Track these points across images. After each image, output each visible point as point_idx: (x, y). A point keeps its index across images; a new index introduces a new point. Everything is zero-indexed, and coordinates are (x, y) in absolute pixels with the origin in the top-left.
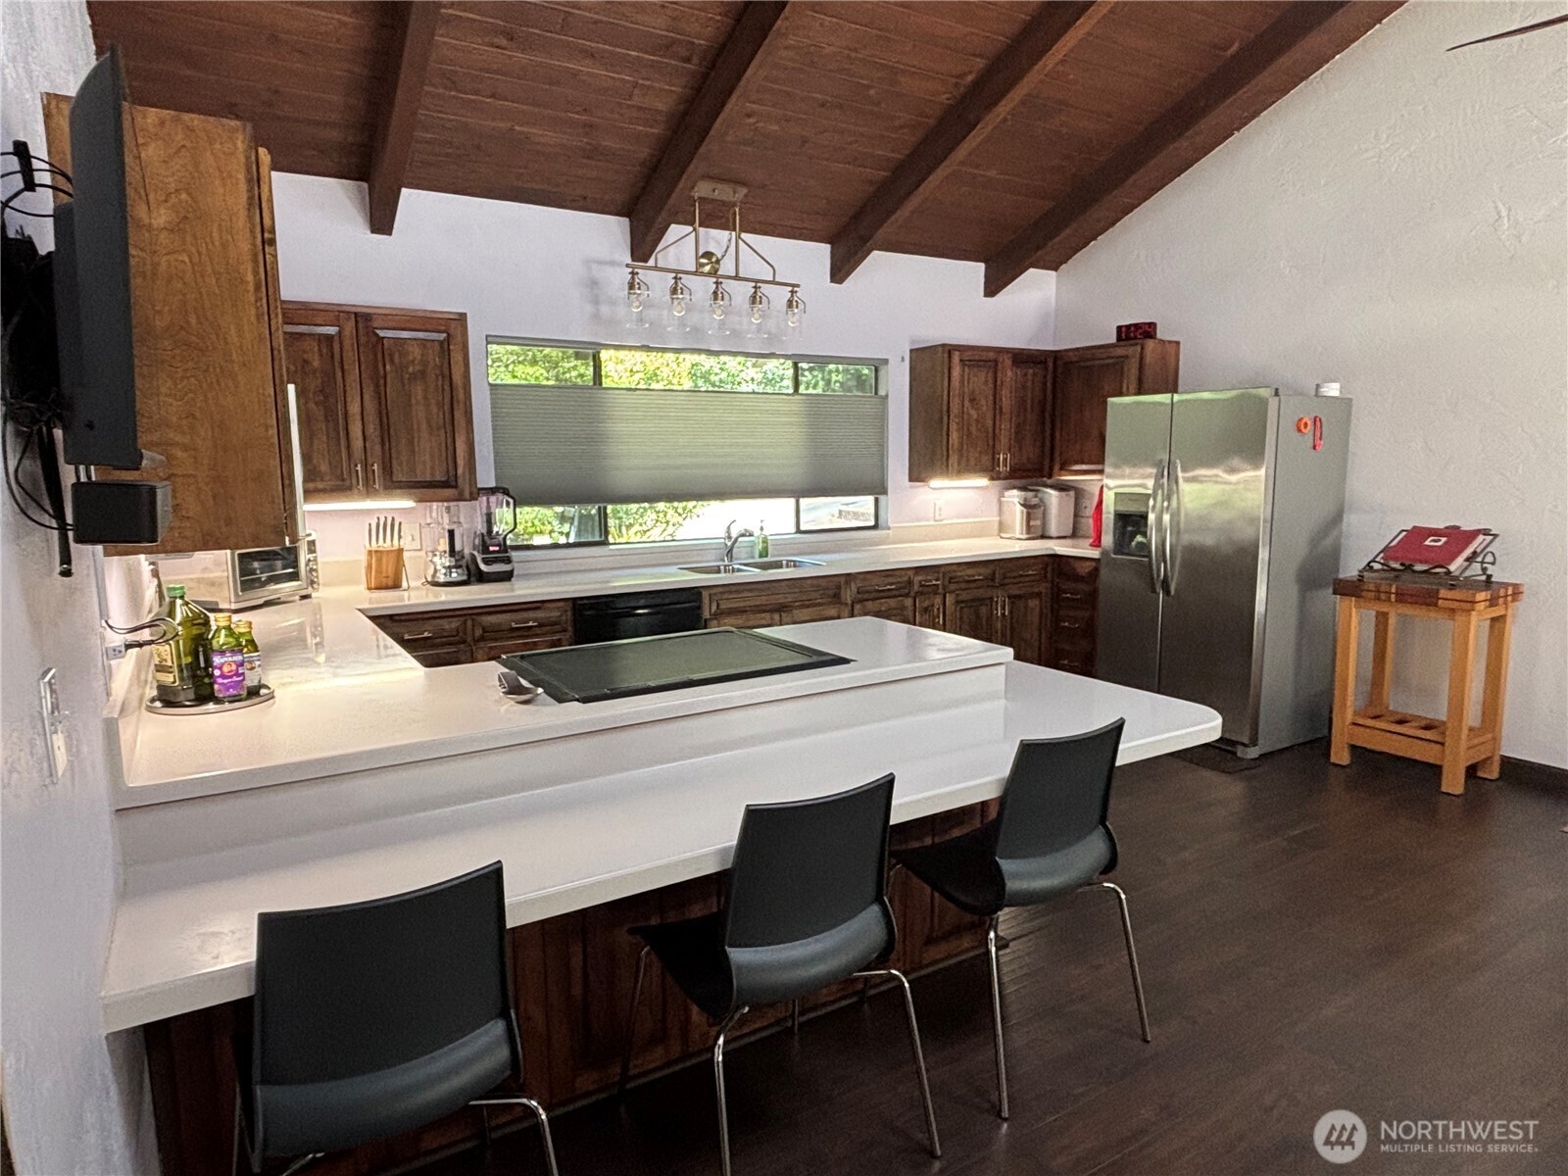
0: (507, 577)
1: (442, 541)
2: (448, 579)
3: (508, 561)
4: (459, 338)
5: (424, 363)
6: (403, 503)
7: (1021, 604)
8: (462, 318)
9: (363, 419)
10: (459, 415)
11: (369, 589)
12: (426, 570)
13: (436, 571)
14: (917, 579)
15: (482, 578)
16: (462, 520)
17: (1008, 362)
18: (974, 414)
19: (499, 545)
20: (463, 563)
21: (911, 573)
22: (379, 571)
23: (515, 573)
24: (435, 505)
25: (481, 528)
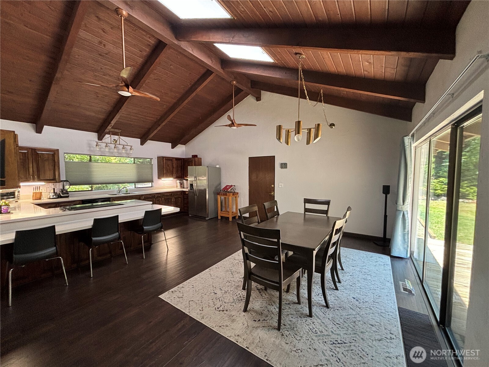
0: (68, 197)
1: (52, 190)
2: (53, 197)
3: (68, 194)
4: (57, 154)
5: (48, 157)
6: (42, 183)
7: (177, 199)
8: (58, 150)
9: (33, 168)
10: (56, 167)
11: (33, 200)
12: (48, 196)
13: (50, 196)
14: (156, 195)
15: (61, 197)
16: (57, 186)
17: (175, 160)
18: (168, 168)
19: (66, 191)
20: (57, 194)
21: (155, 194)
22: (35, 196)
23: (70, 196)
24: (50, 184)
25: (61, 188)
